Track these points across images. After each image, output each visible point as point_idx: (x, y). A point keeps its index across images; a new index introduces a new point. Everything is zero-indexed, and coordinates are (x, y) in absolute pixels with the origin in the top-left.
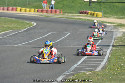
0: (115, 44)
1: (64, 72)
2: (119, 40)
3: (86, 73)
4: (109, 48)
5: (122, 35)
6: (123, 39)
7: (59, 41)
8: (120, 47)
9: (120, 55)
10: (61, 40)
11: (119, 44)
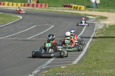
0: (96, 36)
1: (39, 67)
2: (100, 32)
3: (62, 67)
4: (89, 40)
5: (103, 27)
6: (103, 31)
7: (42, 33)
8: (100, 39)
9: (99, 47)
10: (44, 33)
11: (99, 36)
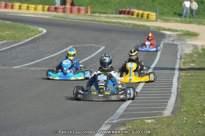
1: (107, 119)
2: (189, 59)
3: (146, 121)
5: (192, 50)
6: (194, 58)
9: (198, 87)
10: (90, 59)
11: (190, 67)
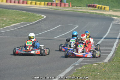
3: (94, 64)
4: (116, 41)
